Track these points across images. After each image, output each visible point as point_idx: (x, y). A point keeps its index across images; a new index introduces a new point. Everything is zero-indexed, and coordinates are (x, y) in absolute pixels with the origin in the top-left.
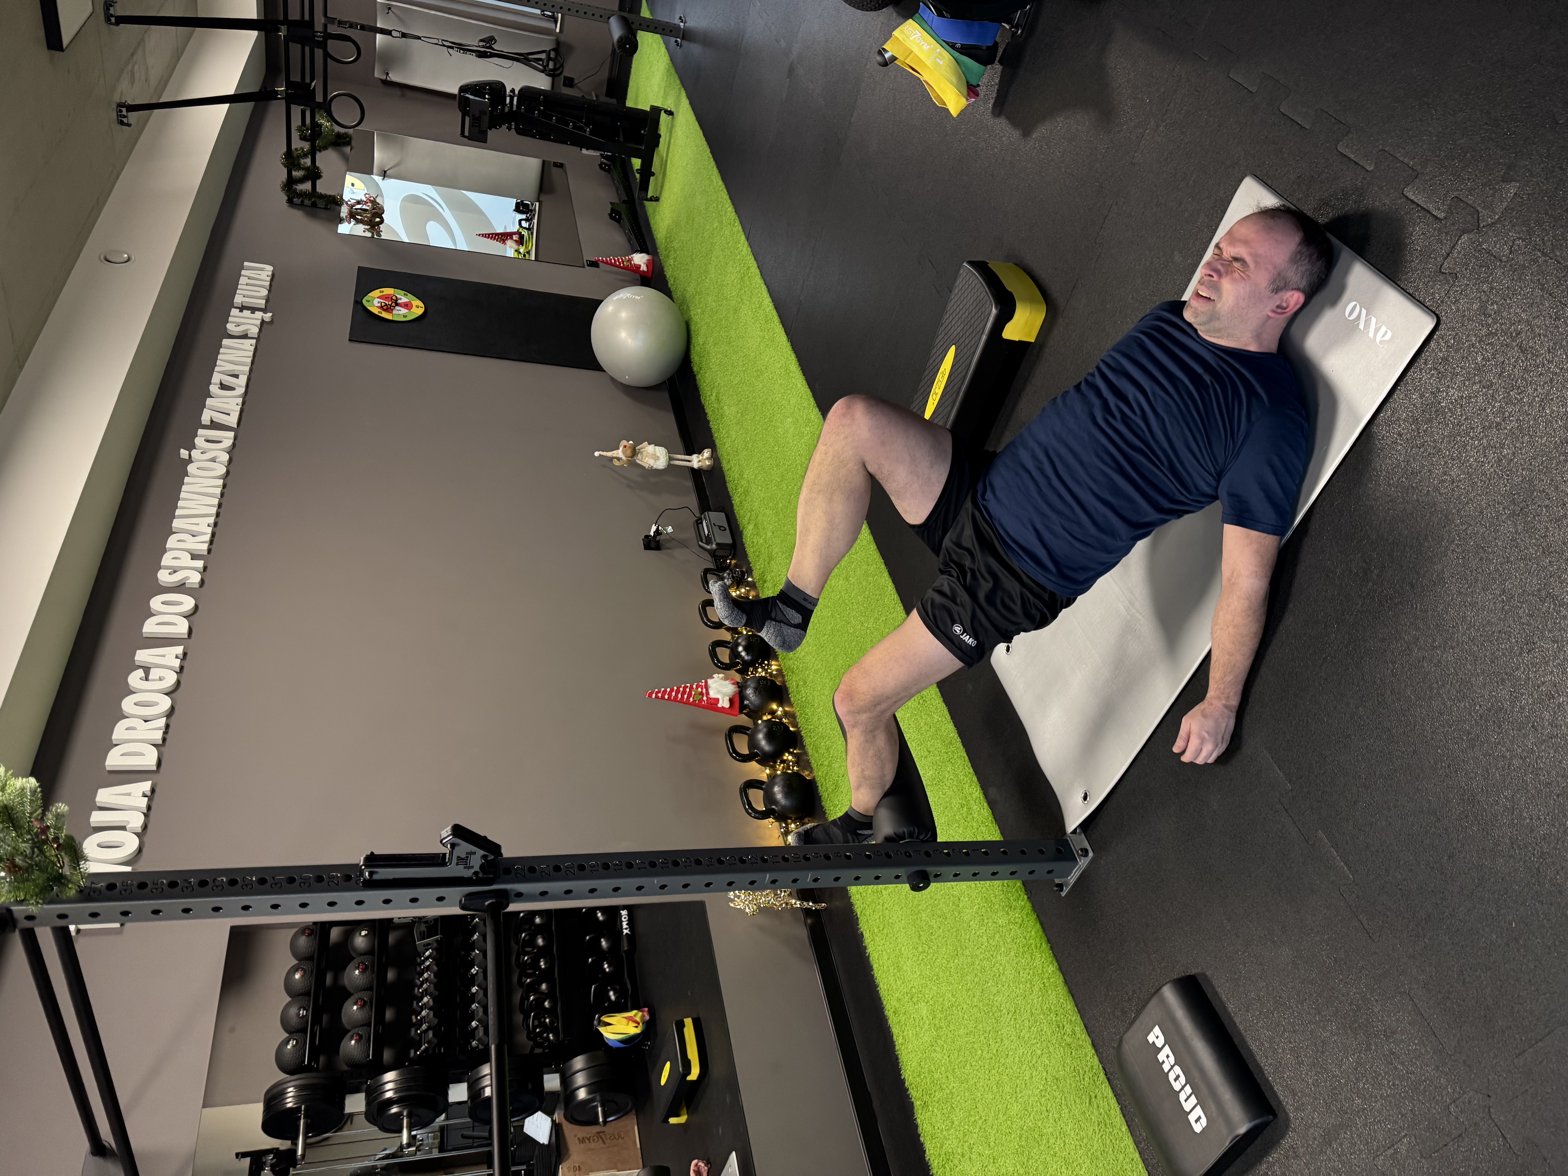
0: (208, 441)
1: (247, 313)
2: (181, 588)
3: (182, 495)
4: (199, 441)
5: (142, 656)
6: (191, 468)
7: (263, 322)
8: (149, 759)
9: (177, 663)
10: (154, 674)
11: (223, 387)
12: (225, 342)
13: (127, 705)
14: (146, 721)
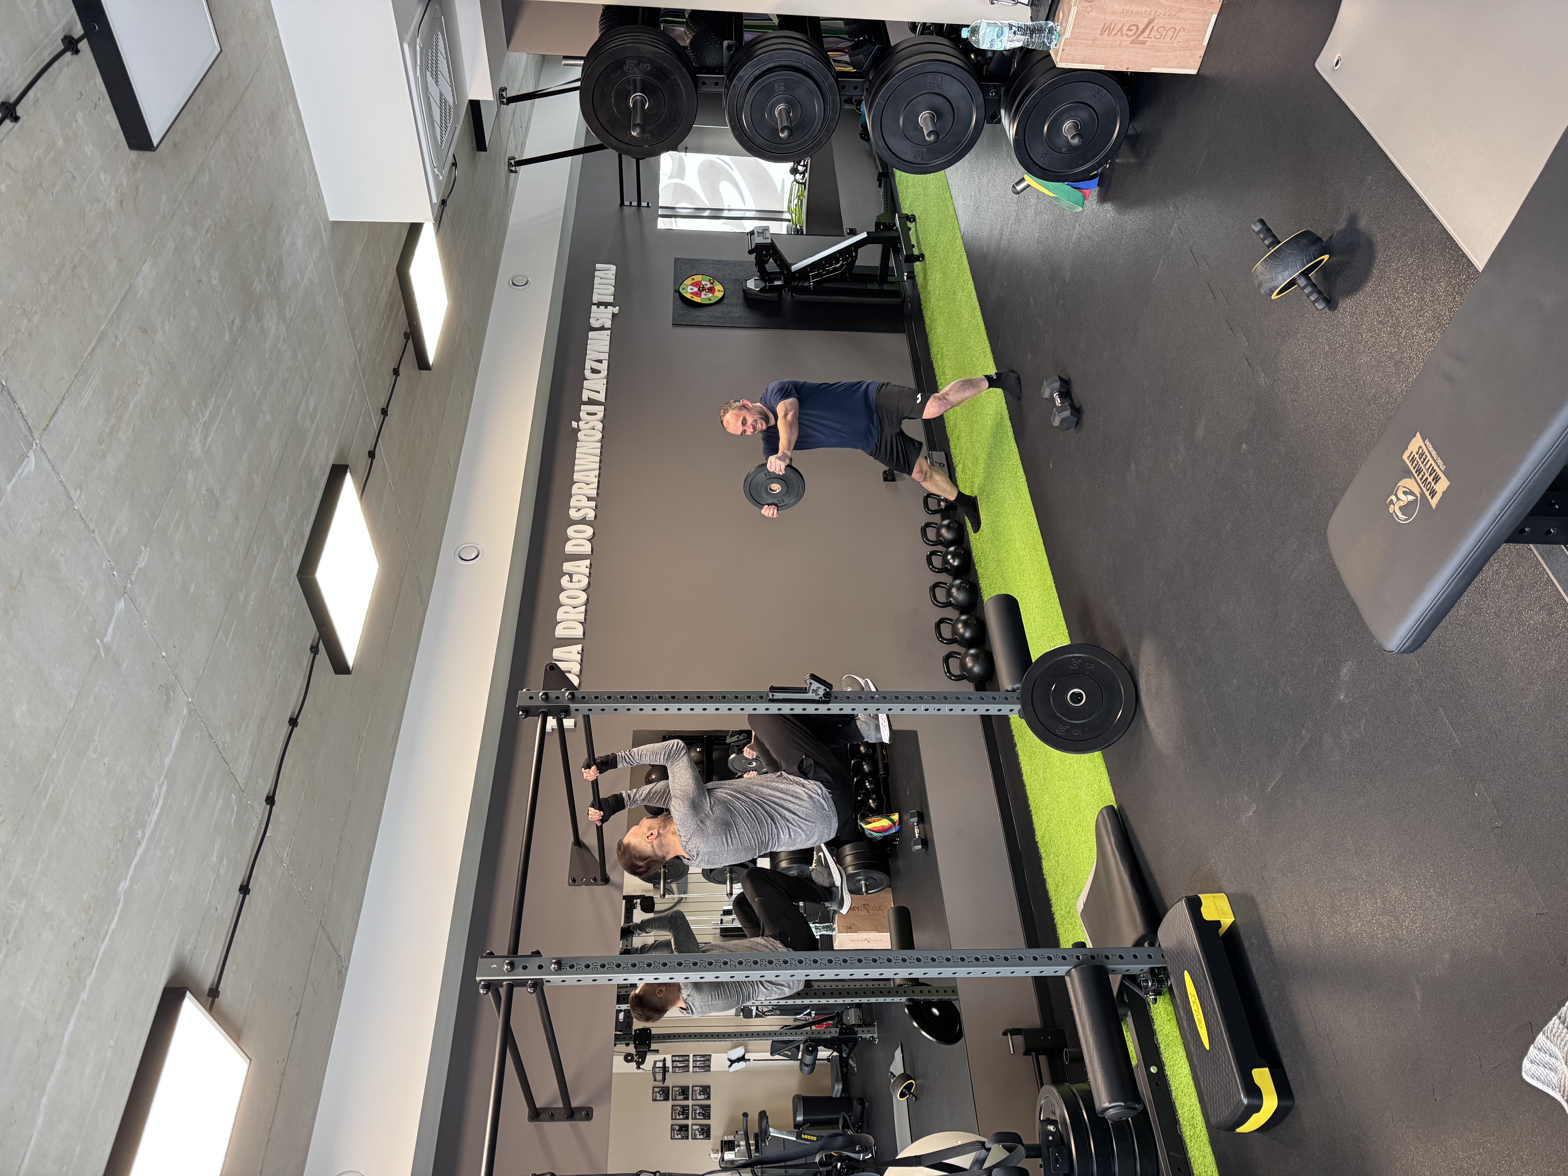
0: (588, 414)
1: (602, 308)
2: (583, 521)
3: (577, 455)
4: (583, 415)
5: (567, 566)
6: (580, 435)
7: (614, 315)
8: (578, 632)
9: (587, 571)
10: (575, 578)
11: (594, 371)
12: (591, 334)
13: (563, 597)
14: (574, 608)
